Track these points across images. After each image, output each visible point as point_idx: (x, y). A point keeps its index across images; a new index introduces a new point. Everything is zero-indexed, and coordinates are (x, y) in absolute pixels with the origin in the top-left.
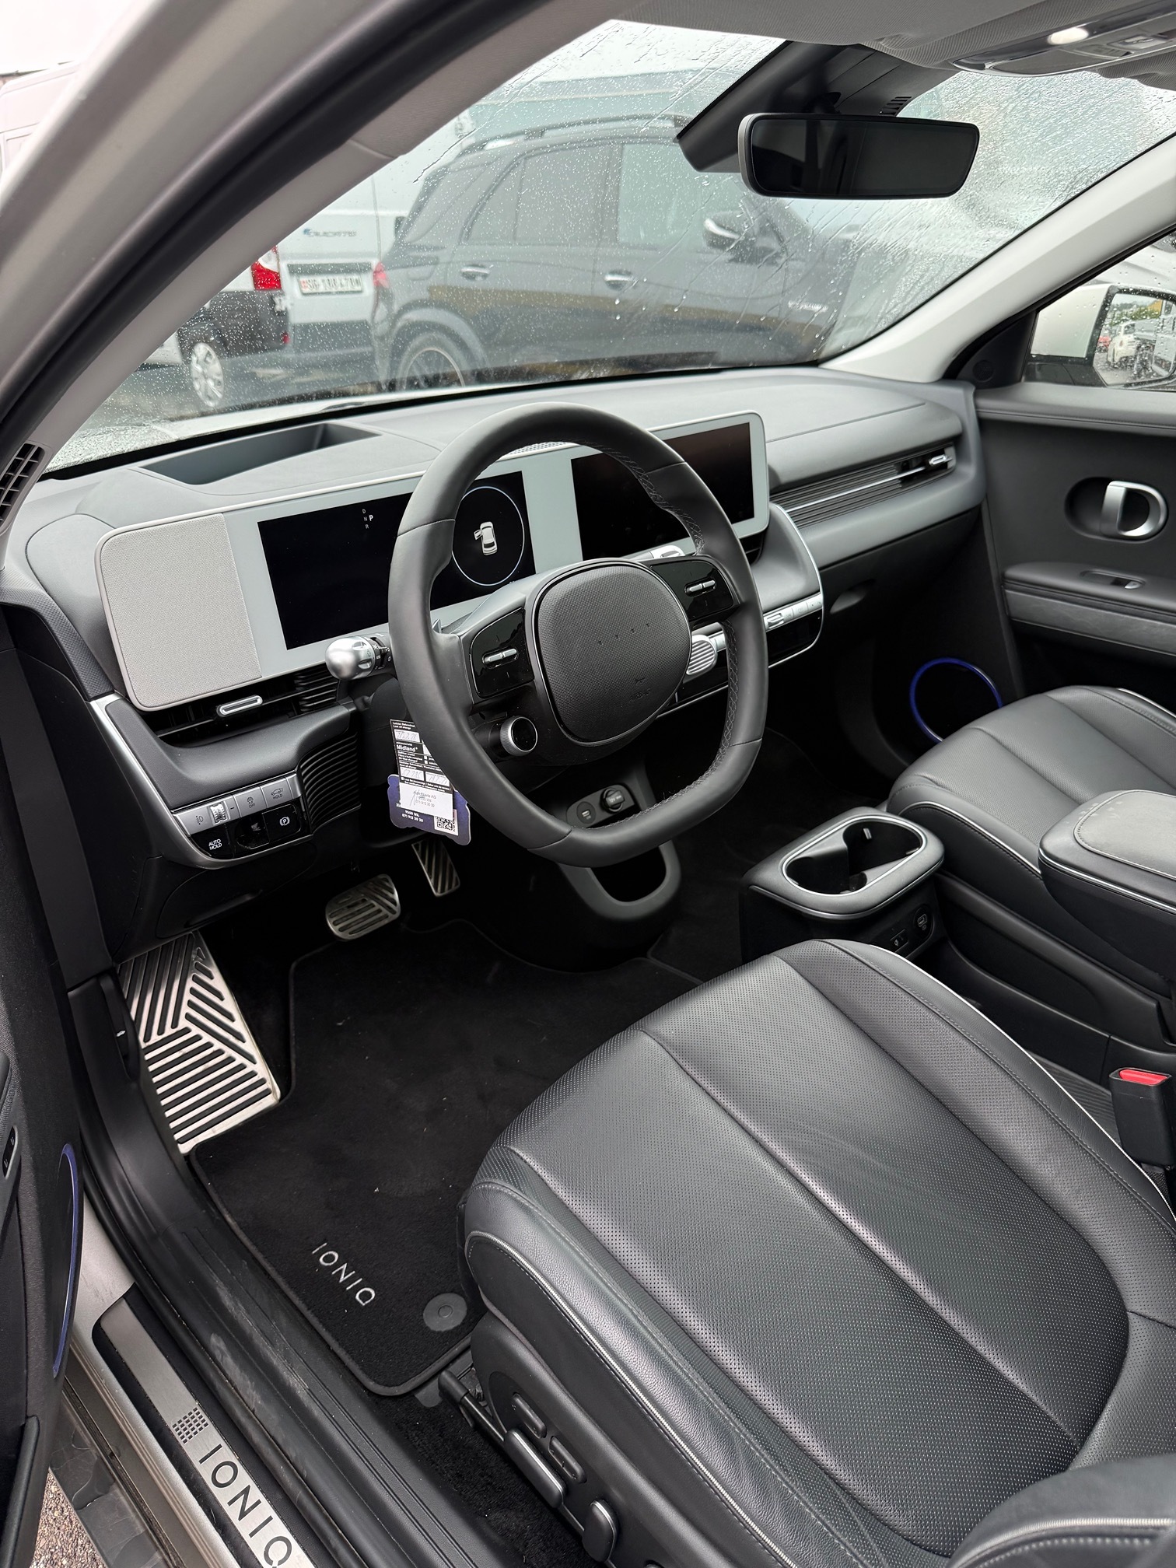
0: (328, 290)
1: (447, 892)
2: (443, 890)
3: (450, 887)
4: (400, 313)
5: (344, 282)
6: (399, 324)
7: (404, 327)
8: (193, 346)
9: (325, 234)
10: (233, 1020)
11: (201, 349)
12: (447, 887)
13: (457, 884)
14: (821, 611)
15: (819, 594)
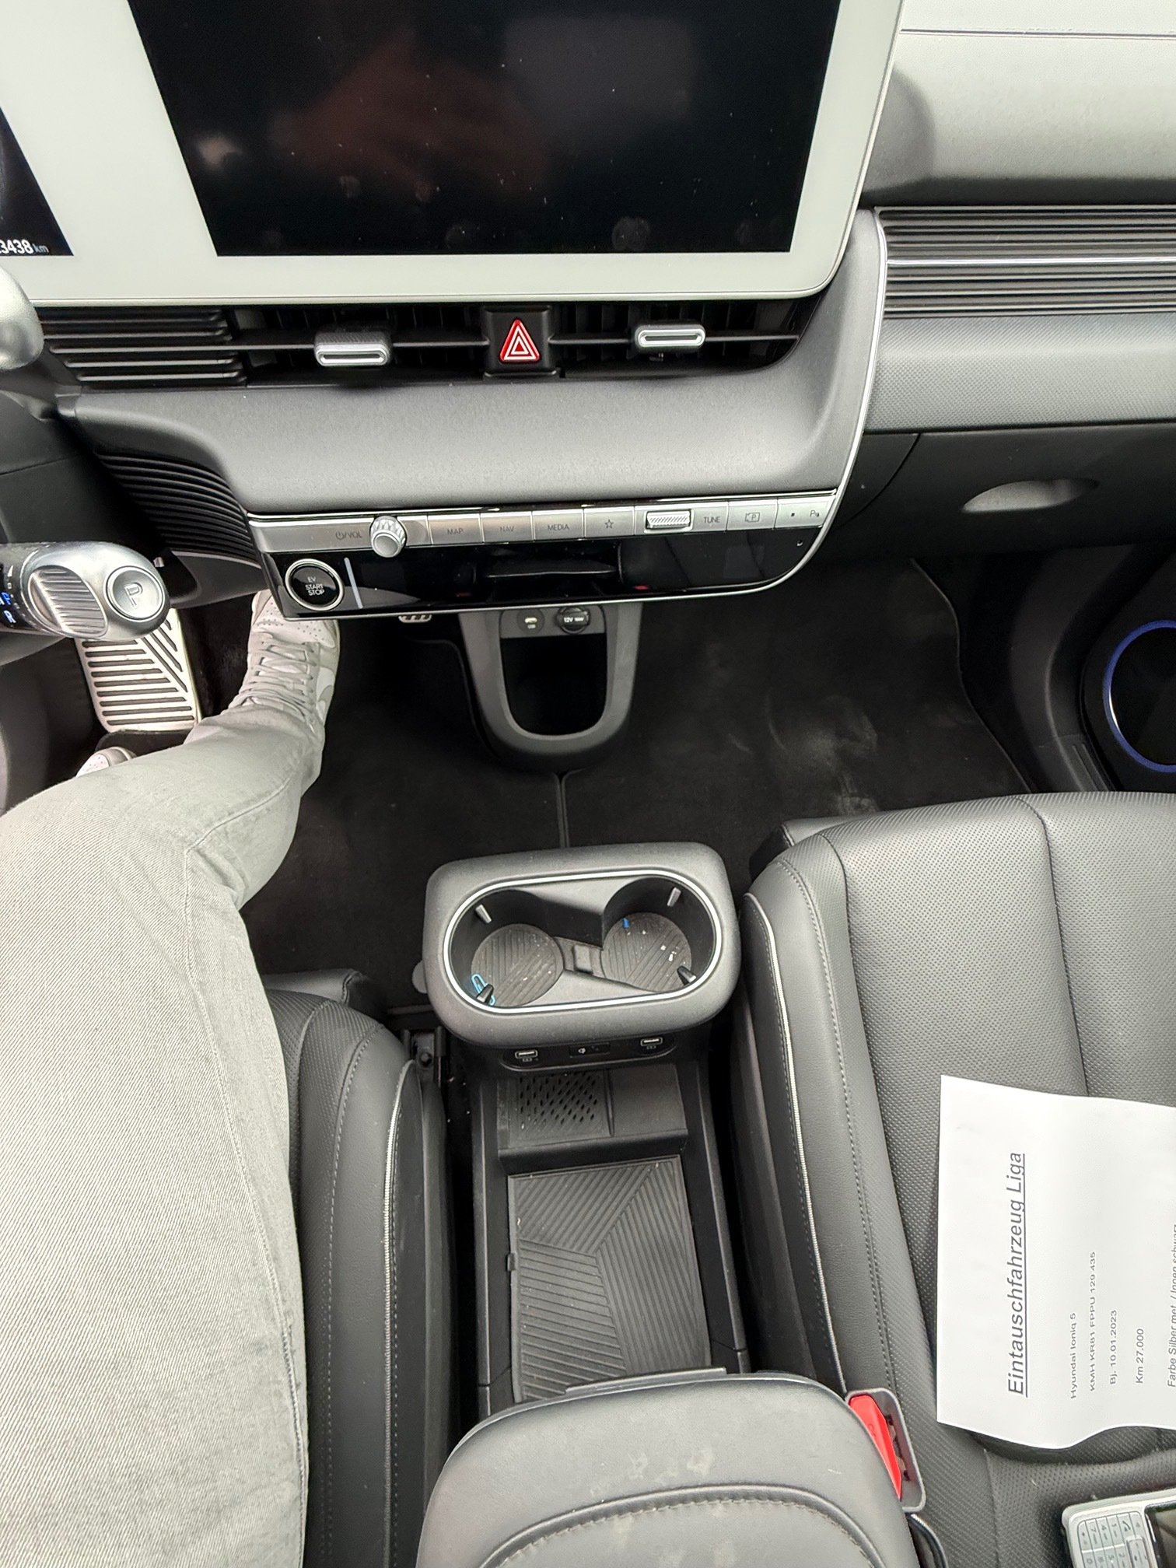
10: (175, 650)
14: (817, 530)
15: (829, 494)
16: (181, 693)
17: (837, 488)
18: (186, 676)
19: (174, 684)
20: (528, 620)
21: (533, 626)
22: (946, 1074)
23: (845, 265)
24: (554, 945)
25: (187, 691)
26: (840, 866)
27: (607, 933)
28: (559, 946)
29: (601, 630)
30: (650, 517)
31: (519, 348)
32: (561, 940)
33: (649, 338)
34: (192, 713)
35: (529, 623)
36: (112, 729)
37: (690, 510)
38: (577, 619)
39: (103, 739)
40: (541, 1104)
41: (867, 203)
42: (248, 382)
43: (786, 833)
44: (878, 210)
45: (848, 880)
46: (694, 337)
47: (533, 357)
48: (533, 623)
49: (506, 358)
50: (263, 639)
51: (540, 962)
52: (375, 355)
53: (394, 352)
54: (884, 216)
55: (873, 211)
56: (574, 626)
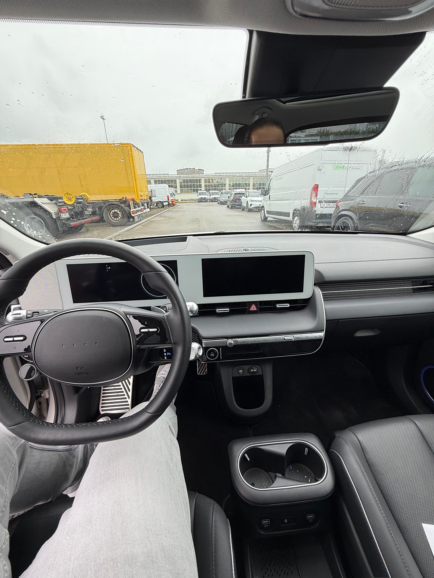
0: (327, 206)
1: (201, 374)
2: (200, 373)
3: (203, 373)
4: (340, 212)
5: (332, 205)
6: (339, 214)
7: (340, 215)
8: (295, 217)
9: (330, 194)
10: (130, 385)
11: (296, 218)
12: (202, 373)
13: (205, 373)
14: (321, 340)
15: (322, 332)
16: (127, 399)
17: (324, 331)
18: (130, 394)
19: (126, 396)
20: (240, 371)
21: (242, 373)
22: (423, 523)
23: (314, 293)
24: (268, 476)
25: (129, 399)
26: (356, 438)
27: (286, 469)
28: (270, 476)
29: (262, 374)
30: (285, 337)
31: (253, 308)
32: (270, 473)
33: (279, 306)
34: (129, 406)
35: (240, 372)
36: (102, 413)
37: (293, 336)
38: (254, 370)
39: (100, 416)
40: (270, 565)
41: (315, 285)
42: (200, 316)
43: (336, 435)
44: (317, 285)
45: (360, 442)
46: (288, 305)
47: (256, 310)
48: (241, 372)
49: (251, 310)
50: (161, 379)
51: (265, 482)
52: (227, 310)
53: (230, 310)
54: (318, 286)
55: (316, 286)
56: (253, 372)
